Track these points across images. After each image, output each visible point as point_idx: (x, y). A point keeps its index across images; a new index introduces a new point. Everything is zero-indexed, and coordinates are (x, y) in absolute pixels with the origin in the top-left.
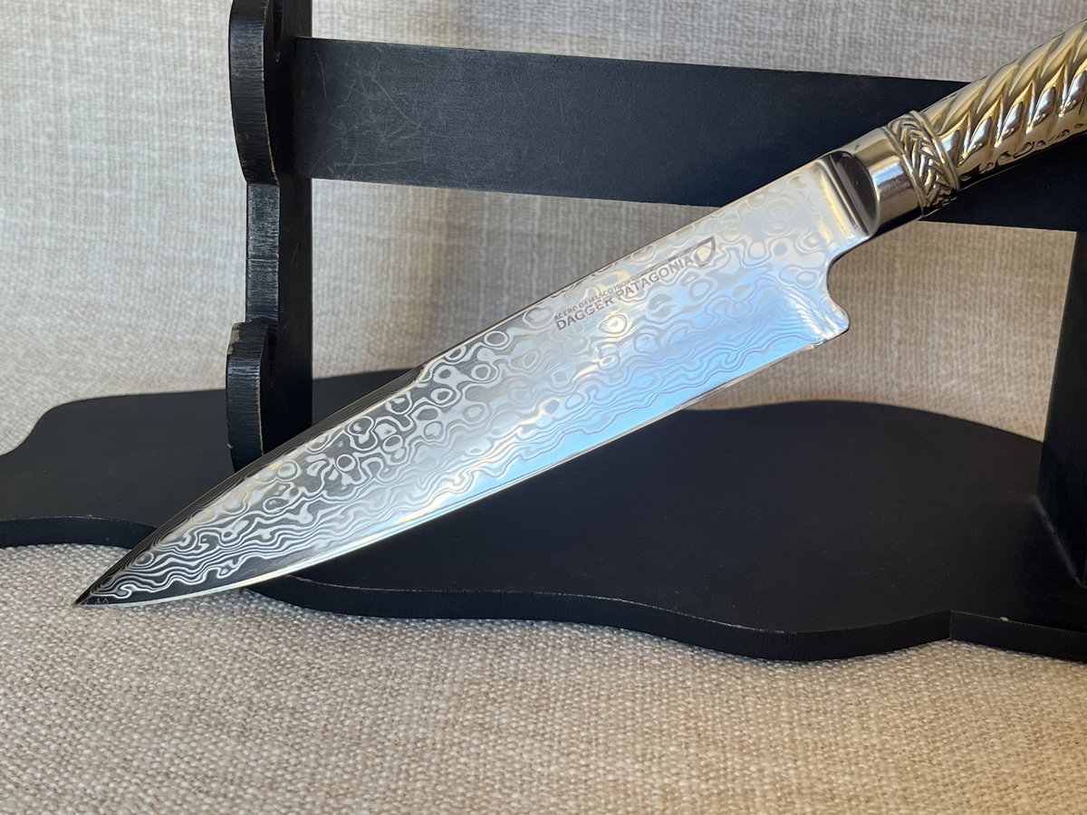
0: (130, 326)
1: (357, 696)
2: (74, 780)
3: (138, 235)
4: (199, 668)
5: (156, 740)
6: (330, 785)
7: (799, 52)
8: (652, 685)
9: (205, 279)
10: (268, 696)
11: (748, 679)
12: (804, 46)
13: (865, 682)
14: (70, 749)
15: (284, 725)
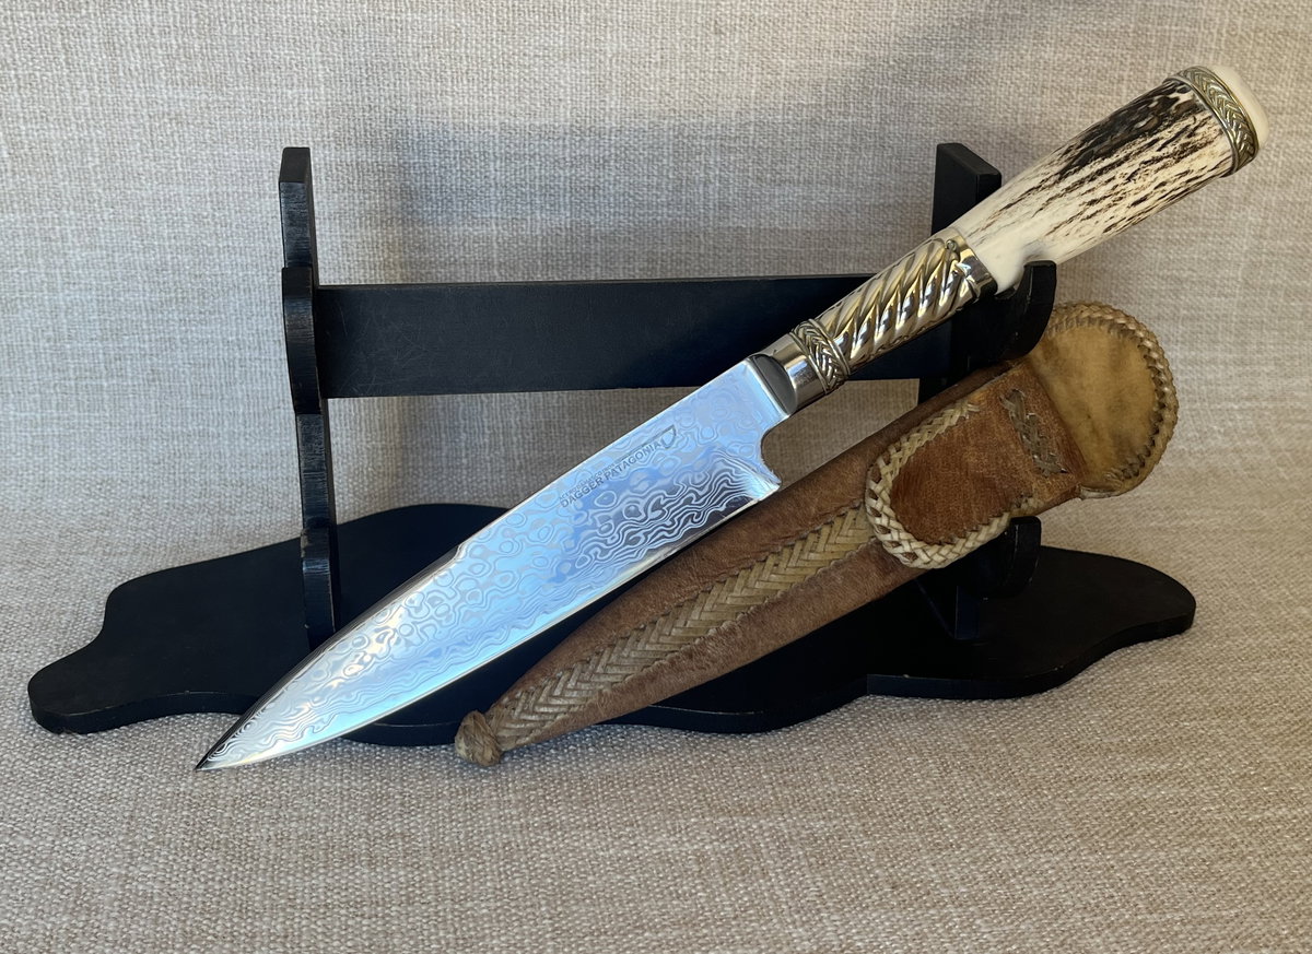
0: (144, 497)
1: (446, 815)
2: (257, 924)
3: (138, 416)
4: (317, 811)
5: (306, 878)
6: (452, 893)
7: (680, 217)
8: (664, 768)
9: (202, 447)
10: (379, 826)
11: (732, 751)
12: (684, 212)
13: (815, 741)
14: (244, 898)
15: (400, 849)
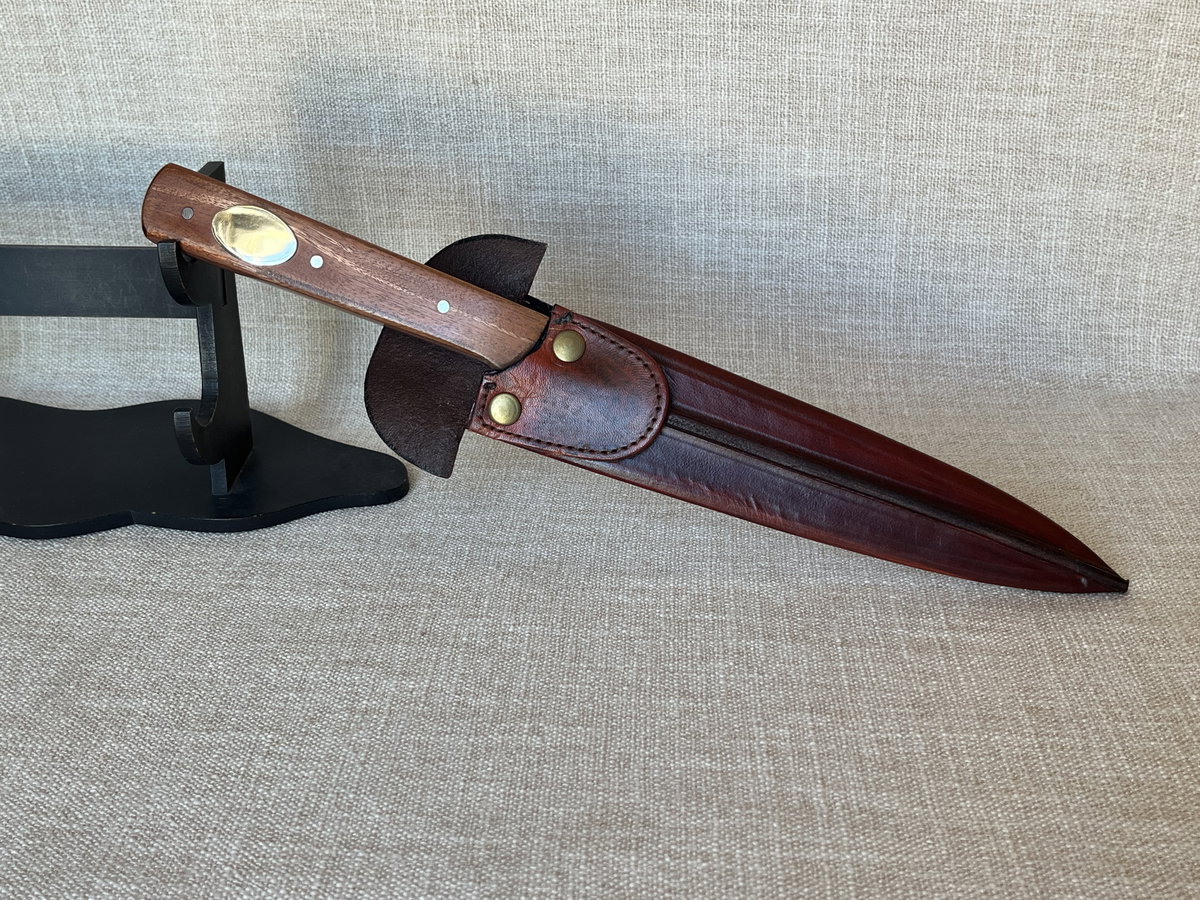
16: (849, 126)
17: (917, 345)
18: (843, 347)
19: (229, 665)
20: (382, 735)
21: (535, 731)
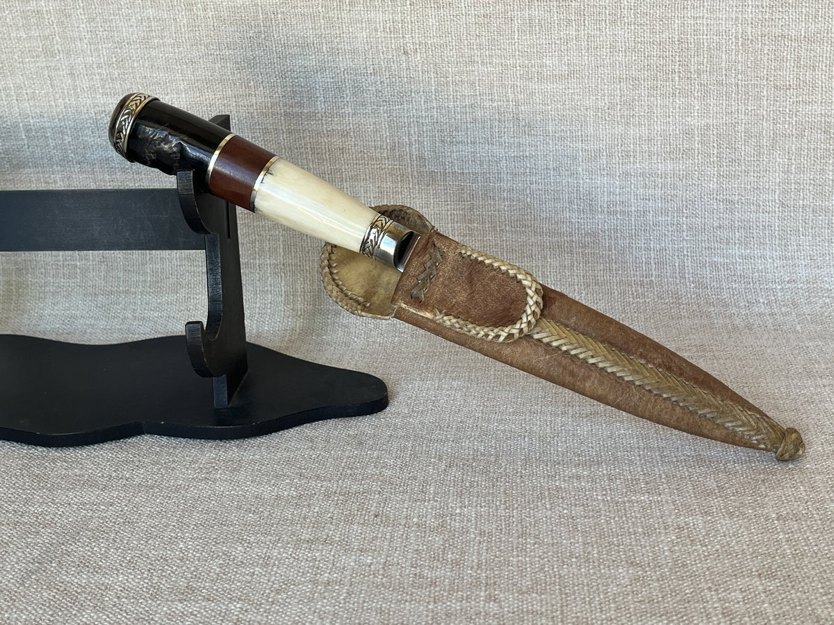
16: (733, 80)
17: (802, 273)
18: (735, 275)
19: (198, 545)
20: (345, 603)
21: (490, 598)
